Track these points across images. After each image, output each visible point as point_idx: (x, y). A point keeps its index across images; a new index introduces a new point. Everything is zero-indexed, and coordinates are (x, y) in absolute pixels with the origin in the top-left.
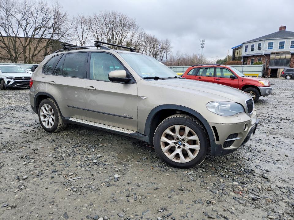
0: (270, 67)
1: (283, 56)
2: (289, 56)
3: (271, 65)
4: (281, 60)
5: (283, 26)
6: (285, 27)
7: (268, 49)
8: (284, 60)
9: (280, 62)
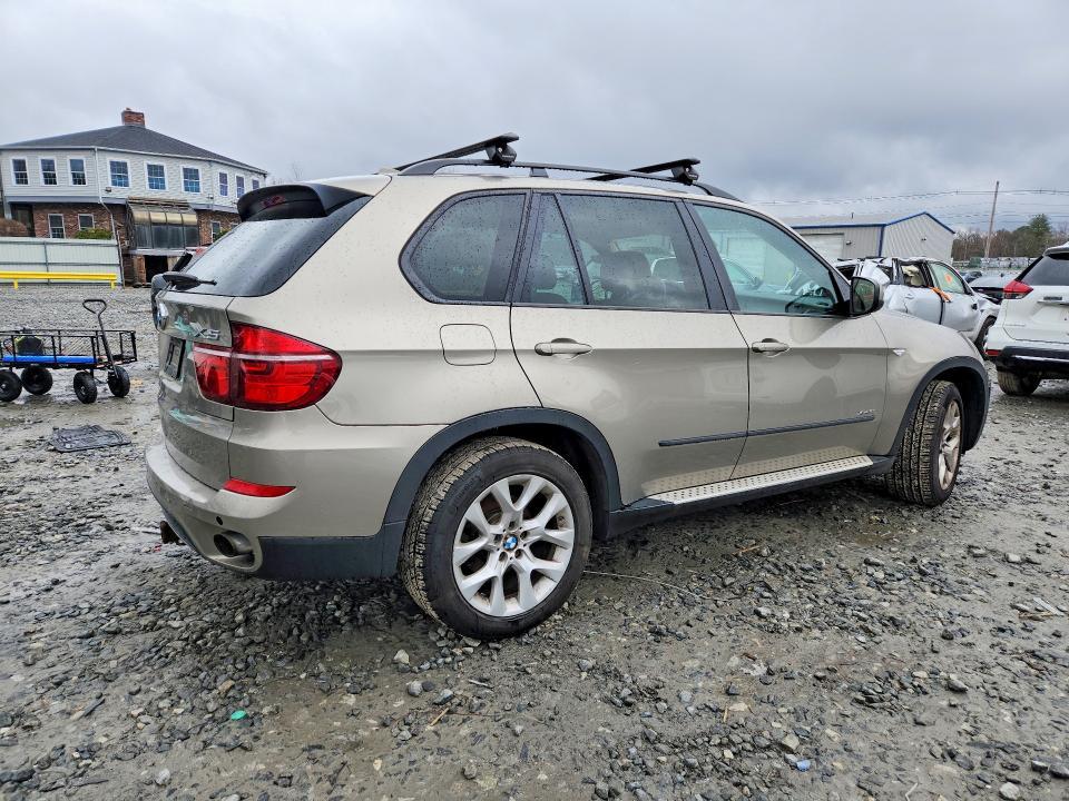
0: (141, 251)
1: (174, 217)
2: (192, 218)
3: (142, 244)
4: (170, 228)
5: (133, 110)
6: (140, 116)
7: (114, 183)
8: (180, 228)
9: (170, 233)
